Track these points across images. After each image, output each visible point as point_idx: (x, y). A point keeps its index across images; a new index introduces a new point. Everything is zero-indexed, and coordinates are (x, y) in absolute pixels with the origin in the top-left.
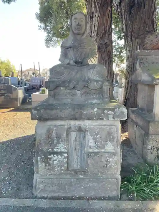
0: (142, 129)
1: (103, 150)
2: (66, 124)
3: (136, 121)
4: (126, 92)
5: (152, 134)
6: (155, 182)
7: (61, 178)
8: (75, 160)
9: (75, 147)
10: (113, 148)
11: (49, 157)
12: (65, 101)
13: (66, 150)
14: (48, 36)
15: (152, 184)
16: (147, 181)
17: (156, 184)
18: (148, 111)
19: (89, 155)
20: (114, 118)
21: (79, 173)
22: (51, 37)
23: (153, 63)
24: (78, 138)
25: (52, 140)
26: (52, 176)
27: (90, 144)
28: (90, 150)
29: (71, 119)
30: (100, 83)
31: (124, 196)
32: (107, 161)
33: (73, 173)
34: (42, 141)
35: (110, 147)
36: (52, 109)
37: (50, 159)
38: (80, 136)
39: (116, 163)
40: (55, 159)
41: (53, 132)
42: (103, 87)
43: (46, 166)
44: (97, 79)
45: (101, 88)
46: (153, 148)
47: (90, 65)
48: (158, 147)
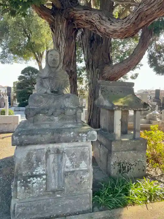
0: (106, 147)
1: (78, 169)
2: (45, 147)
3: (100, 141)
4: (89, 114)
5: (114, 152)
6: (119, 192)
7: (39, 200)
8: (53, 181)
9: (53, 168)
10: (86, 166)
11: (29, 180)
12: (44, 127)
13: (45, 172)
14: (4, 52)
15: (118, 194)
16: (113, 192)
17: (121, 194)
18: (110, 132)
19: (66, 174)
20: (87, 140)
21: (56, 193)
22: (6, 53)
23: (112, 91)
24: (56, 160)
25: (32, 163)
26: (30, 199)
27: (67, 164)
28: (66, 170)
29: (51, 143)
30: (75, 110)
31: (96, 208)
32: (81, 178)
33: (51, 193)
34: (22, 165)
35: (84, 165)
36: (33, 135)
37: (29, 182)
38: (58, 158)
39: (89, 179)
40: (34, 181)
41: (33, 156)
42: (77, 114)
43: (25, 189)
44: (72, 106)
45: (75, 114)
46: (115, 164)
47: (65, 94)
48: (119, 162)
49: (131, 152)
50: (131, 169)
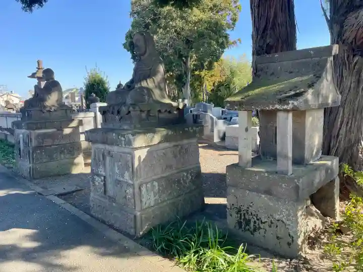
10: (129, 179)
20: (125, 145)
21: (111, 200)
23: (273, 74)
32: (126, 192)
33: (108, 198)
37: (95, 179)
39: (133, 196)
43: (93, 185)
46: (232, 208)
48: (238, 207)
49: (263, 196)
50: (260, 228)
